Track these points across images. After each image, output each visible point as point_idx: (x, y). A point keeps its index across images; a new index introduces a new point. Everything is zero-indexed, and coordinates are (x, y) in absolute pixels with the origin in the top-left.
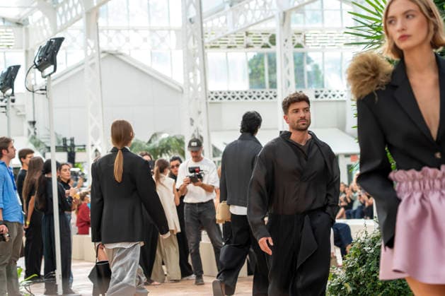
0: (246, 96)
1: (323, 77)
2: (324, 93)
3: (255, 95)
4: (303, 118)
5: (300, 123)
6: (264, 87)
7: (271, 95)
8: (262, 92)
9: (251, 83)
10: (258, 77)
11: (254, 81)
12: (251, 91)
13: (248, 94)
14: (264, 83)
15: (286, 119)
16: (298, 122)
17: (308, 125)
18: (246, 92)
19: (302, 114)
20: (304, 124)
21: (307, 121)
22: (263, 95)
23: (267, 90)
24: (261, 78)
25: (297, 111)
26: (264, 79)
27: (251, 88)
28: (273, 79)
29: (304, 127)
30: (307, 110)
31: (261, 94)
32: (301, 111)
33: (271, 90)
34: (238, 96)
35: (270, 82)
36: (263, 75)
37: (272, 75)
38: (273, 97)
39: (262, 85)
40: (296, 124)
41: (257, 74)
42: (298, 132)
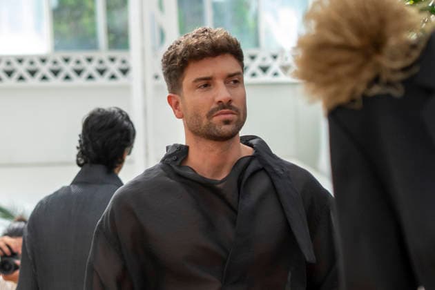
0: (44, 69)
1: (256, 18)
2: (258, 62)
3: (68, 69)
4: (226, 105)
5: (216, 120)
6: (94, 46)
7: (113, 68)
8: (89, 60)
9: (57, 35)
10: (78, 18)
11: (65, 28)
12: (59, 57)
13: (49, 65)
14: (94, 35)
15: (175, 106)
16: (210, 115)
17: (240, 124)
18: (43, 61)
19: (222, 92)
20: (227, 122)
21: (237, 112)
22: (91, 68)
23: (103, 53)
24: (86, 21)
25: (207, 83)
26: (94, 24)
27: (57, 48)
28: (118, 22)
29: (226, 129)
30: (234, 80)
31: (85, 64)
32: (220, 83)
33: (114, 54)
34: (21, 69)
35: (110, 31)
36: (92, 13)
37: (115, 13)
38: (119, 74)
39: (88, 41)
40: (205, 122)
41: (73, 9)
42: (210, 145)
